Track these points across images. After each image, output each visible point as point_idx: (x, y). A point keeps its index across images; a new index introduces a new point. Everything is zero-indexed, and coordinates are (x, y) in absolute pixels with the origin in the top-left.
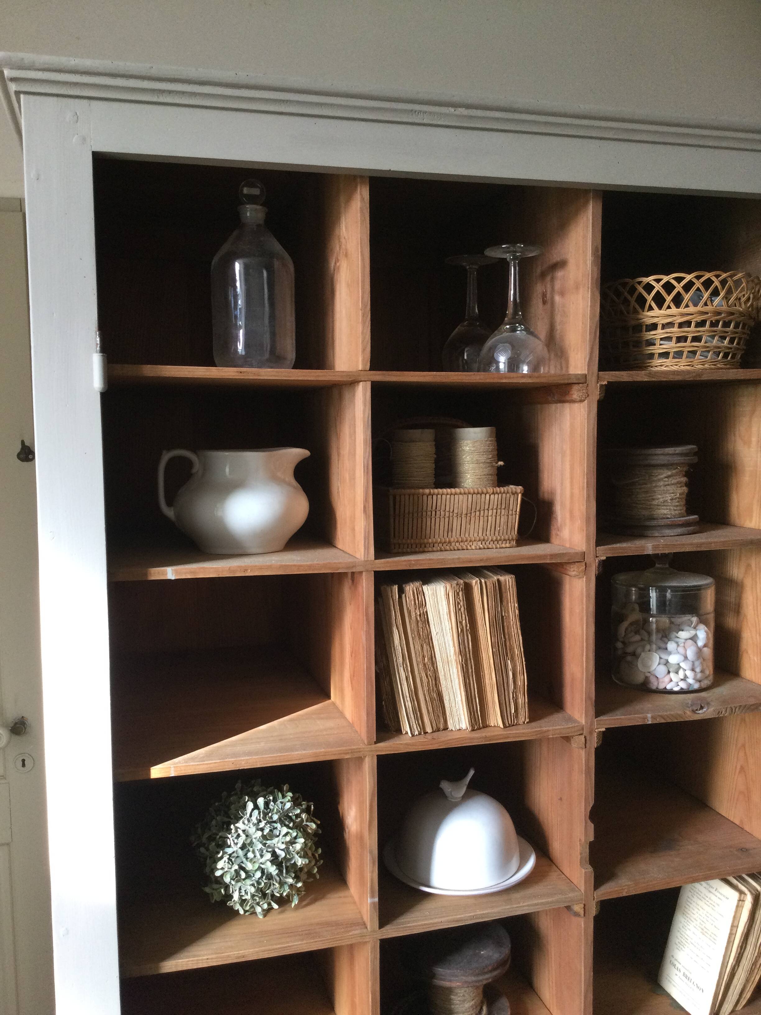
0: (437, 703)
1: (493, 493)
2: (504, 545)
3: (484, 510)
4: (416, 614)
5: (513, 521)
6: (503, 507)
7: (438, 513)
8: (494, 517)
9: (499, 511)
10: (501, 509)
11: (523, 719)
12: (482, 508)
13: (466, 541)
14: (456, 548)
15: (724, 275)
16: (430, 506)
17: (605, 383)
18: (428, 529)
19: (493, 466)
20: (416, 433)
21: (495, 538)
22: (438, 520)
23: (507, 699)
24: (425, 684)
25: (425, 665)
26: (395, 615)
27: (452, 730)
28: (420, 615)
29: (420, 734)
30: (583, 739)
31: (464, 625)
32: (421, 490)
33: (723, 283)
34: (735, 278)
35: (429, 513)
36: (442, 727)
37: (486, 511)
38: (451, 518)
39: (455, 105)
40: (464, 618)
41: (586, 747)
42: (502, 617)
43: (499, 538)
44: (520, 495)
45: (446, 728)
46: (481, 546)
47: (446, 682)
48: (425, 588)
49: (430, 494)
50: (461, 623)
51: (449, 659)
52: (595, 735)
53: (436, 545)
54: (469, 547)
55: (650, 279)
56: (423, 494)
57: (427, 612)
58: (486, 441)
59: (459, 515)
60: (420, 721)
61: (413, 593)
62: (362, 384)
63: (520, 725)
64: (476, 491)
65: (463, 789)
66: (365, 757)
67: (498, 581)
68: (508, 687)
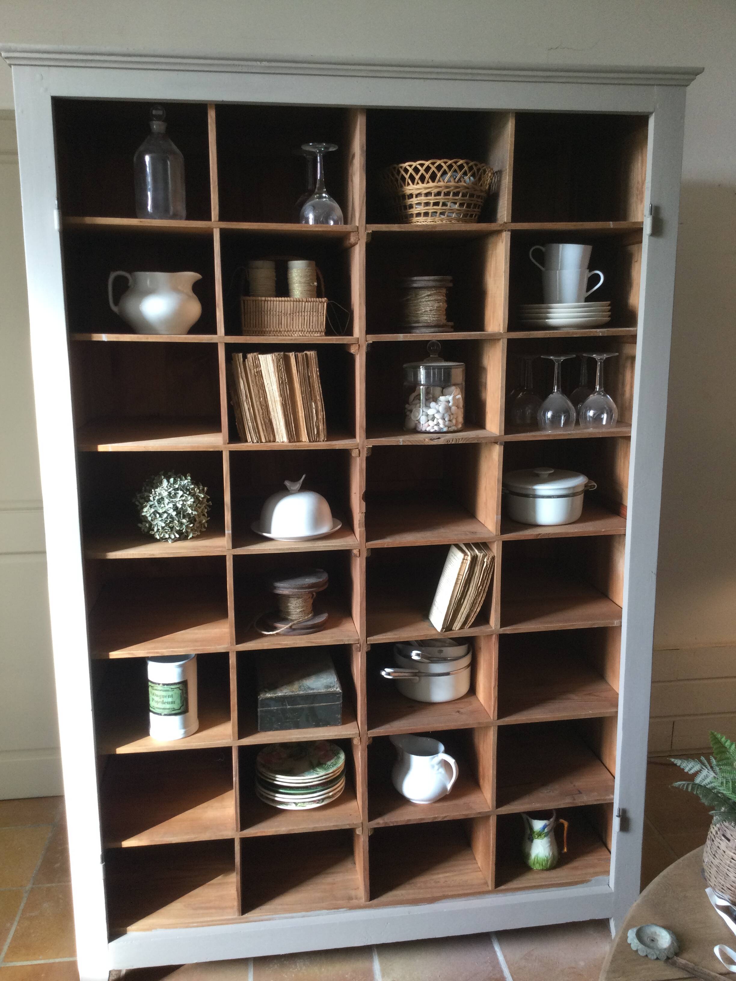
0: (268, 425)
1: (307, 301)
2: (316, 335)
3: (302, 312)
4: (254, 371)
5: (322, 320)
7: (272, 313)
8: (309, 317)
9: (312, 313)
10: (313, 311)
11: (323, 439)
12: (300, 311)
13: (291, 331)
14: (284, 335)
16: (266, 308)
17: (370, 231)
19: (310, 286)
20: (259, 263)
21: (309, 330)
22: (272, 317)
23: (312, 426)
24: (261, 413)
25: (260, 403)
26: (241, 370)
27: (278, 442)
28: (257, 372)
29: (258, 442)
30: (358, 451)
31: (284, 380)
32: (260, 298)
33: (450, 167)
35: (266, 312)
36: (272, 440)
37: (303, 313)
38: (280, 316)
39: (261, 61)
40: (283, 375)
41: (359, 456)
42: (309, 376)
43: (312, 330)
44: (325, 304)
45: (274, 441)
46: (301, 335)
47: (274, 413)
48: (260, 356)
49: (265, 300)
50: (282, 378)
51: (276, 399)
52: (366, 449)
53: (272, 332)
54: (293, 335)
55: (406, 165)
56: (261, 301)
57: (261, 370)
58: (306, 269)
59: (286, 314)
60: (258, 435)
61: (252, 359)
62: (215, 230)
63: (320, 441)
64: (295, 300)
65: (298, 486)
66: (222, 451)
67: (306, 354)
68: (313, 419)
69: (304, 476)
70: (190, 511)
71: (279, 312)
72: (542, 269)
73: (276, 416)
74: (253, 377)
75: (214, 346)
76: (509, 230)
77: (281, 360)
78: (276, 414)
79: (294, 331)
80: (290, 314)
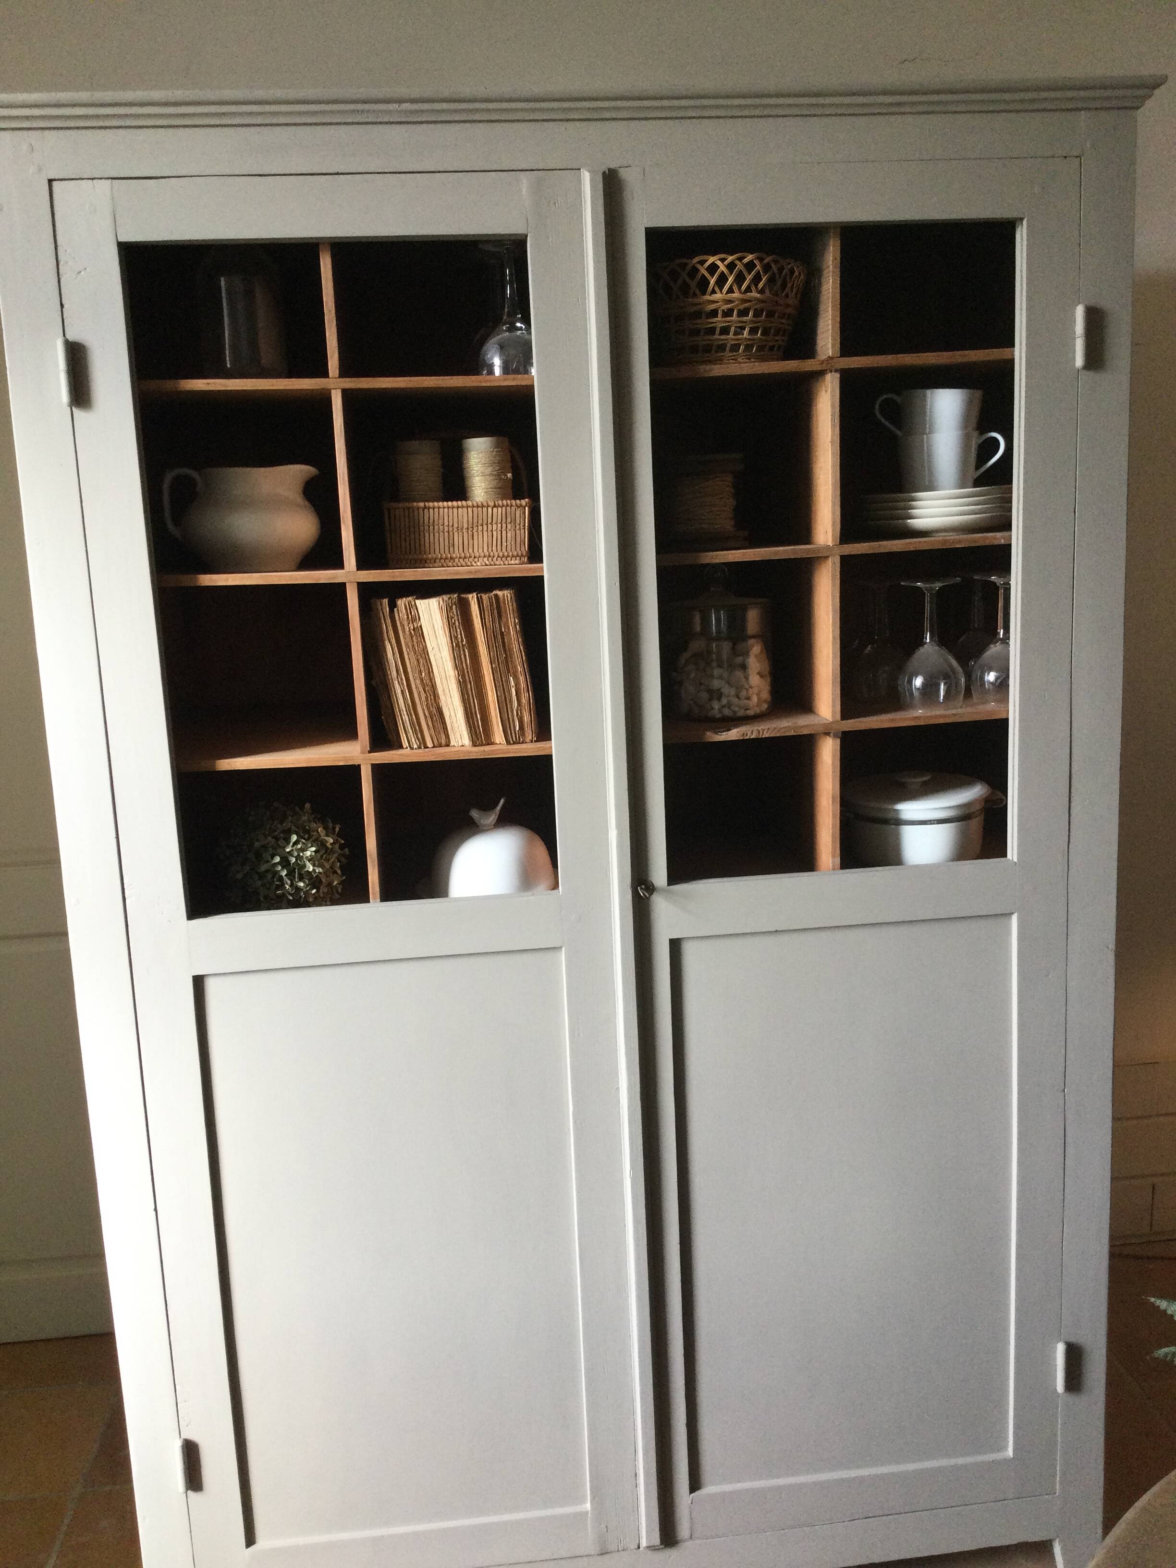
0: (436, 717)
1: (495, 506)
2: (513, 562)
3: (487, 524)
4: (409, 628)
5: (523, 537)
6: (509, 520)
7: (436, 527)
8: (499, 533)
9: (504, 525)
10: (506, 523)
11: (530, 737)
12: (485, 522)
13: (470, 557)
14: (459, 564)
15: (730, 258)
16: (426, 520)
18: (427, 544)
19: (501, 479)
20: (414, 445)
21: (501, 554)
22: (437, 535)
23: (510, 717)
24: (423, 699)
25: (422, 680)
26: (386, 626)
27: (454, 746)
28: (414, 629)
29: (419, 748)
31: (460, 640)
32: (415, 504)
33: (731, 267)
34: (746, 260)
35: (426, 528)
36: (443, 742)
37: (490, 526)
38: (451, 533)
39: (399, 101)
40: (459, 633)
42: (502, 634)
43: (506, 554)
44: (527, 508)
45: (448, 745)
46: (487, 562)
48: (417, 602)
49: (425, 507)
50: (456, 638)
53: (438, 561)
54: (474, 564)
56: (418, 508)
57: (421, 626)
58: (493, 451)
59: (460, 529)
60: (419, 736)
61: (406, 608)
62: (333, 392)
63: (526, 743)
64: (475, 505)
65: (492, 818)
66: (359, 766)
67: (496, 596)
68: (511, 705)
69: (502, 801)
70: (310, 868)
71: (448, 525)
72: (898, 432)
73: (449, 702)
74: (409, 639)
75: (341, 588)
76: (836, 371)
77: (454, 607)
78: (449, 699)
79: (475, 557)
80: (468, 529)
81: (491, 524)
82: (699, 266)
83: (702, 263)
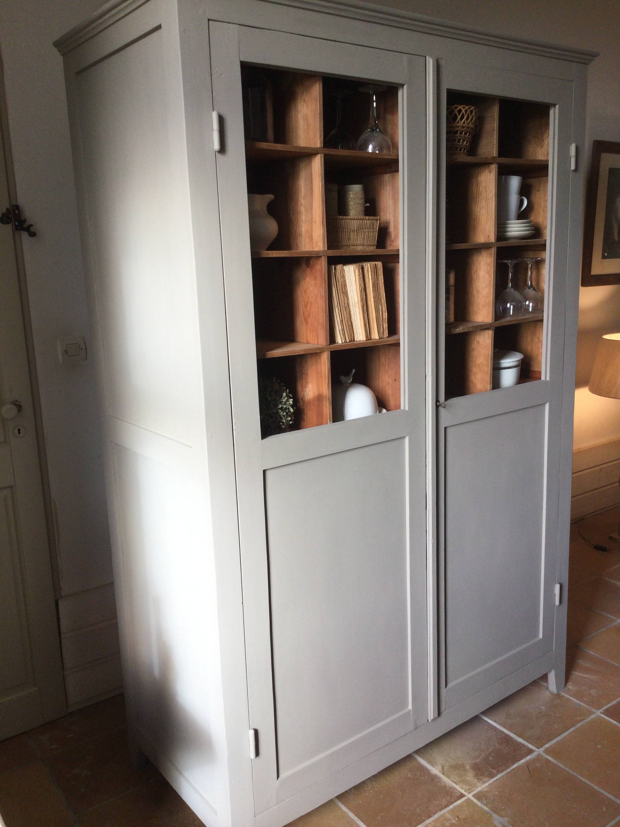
0: (351, 327)
2: (371, 248)
4: (341, 281)
5: (375, 236)
6: (372, 227)
7: (345, 229)
8: (368, 233)
9: (370, 229)
11: (386, 335)
12: (363, 228)
13: (356, 245)
15: (467, 108)
16: (341, 225)
18: (340, 238)
19: (364, 206)
22: (344, 233)
23: (380, 325)
24: (346, 317)
25: (345, 307)
26: (333, 279)
27: (357, 339)
28: (343, 282)
31: (362, 288)
35: (341, 229)
36: (352, 340)
37: (365, 229)
38: (350, 233)
40: (362, 283)
42: (377, 282)
43: (370, 244)
44: (378, 221)
45: (354, 341)
46: (362, 248)
47: (354, 316)
48: (344, 267)
50: (361, 285)
51: (355, 304)
53: (344, 247)
57: (346, 281)
58: (361, 192)
59: (353, 231)
60: (344, 336)
61: (340, 270)
62: (320, 155)
63: (384, 338)
64: (350, 219)
65: (350, 379)
67: (375, 264)
68: (380, 319)
69: (354, 371)
71: (349, 229)
73: (356, 319)
74: (340, 286)
76: (497, 164)
79: (358, 245)
81: (365, 228)
82: (454, 109)
83: (456, 108)
